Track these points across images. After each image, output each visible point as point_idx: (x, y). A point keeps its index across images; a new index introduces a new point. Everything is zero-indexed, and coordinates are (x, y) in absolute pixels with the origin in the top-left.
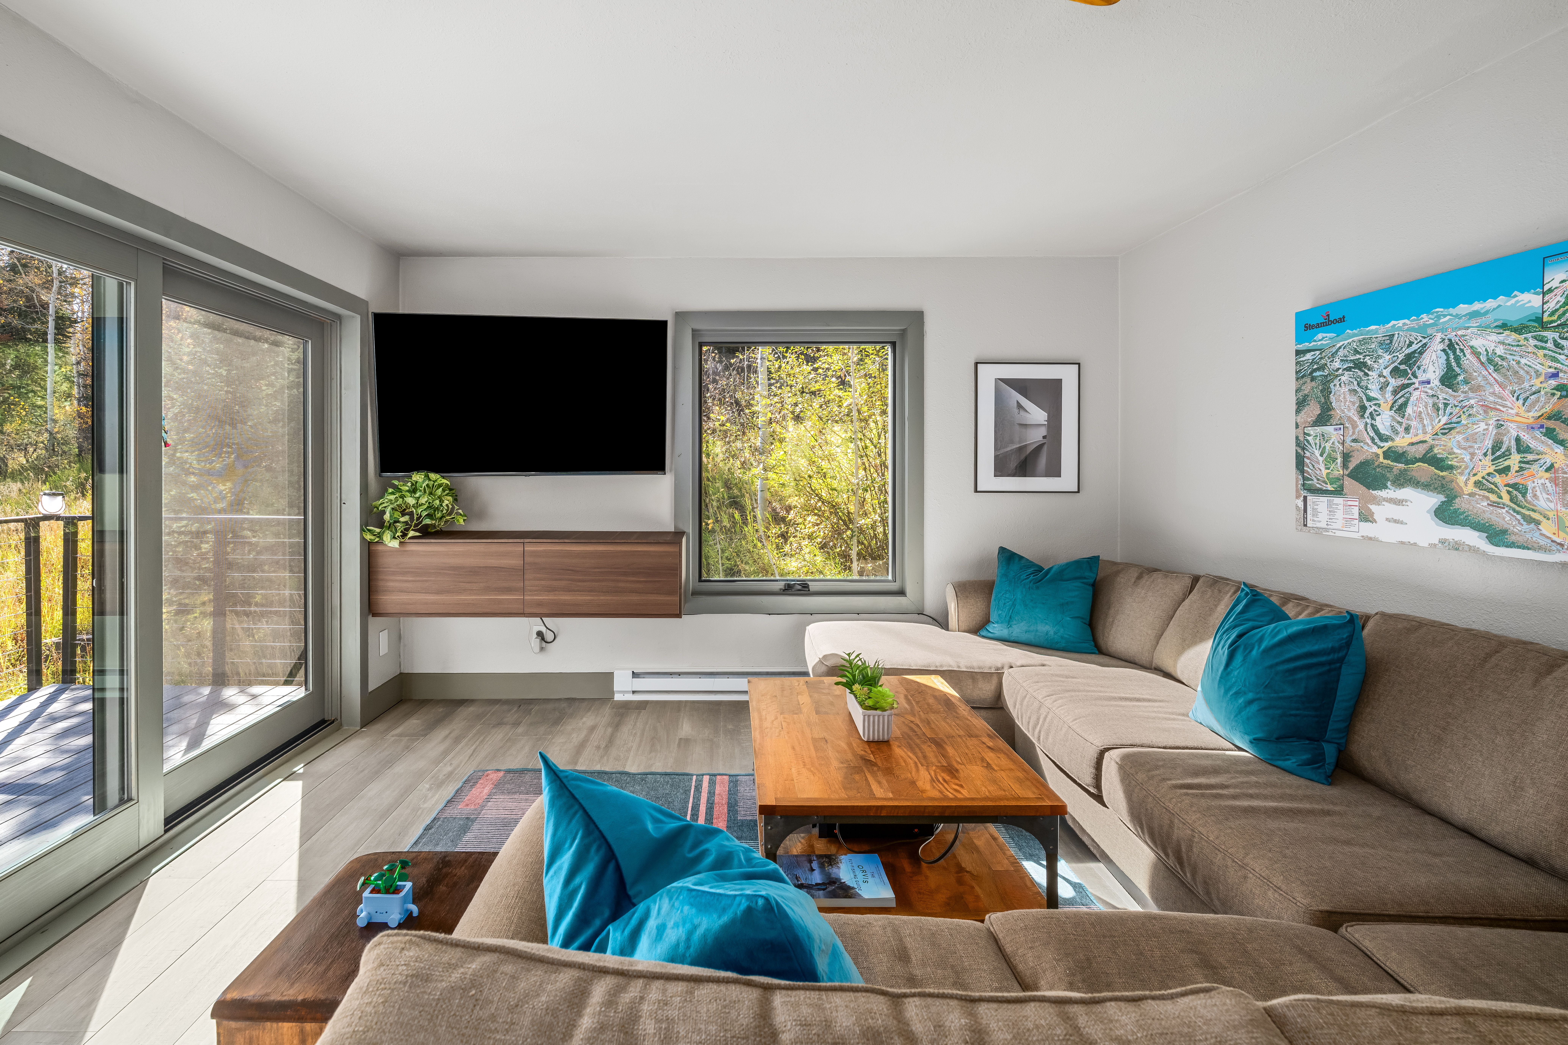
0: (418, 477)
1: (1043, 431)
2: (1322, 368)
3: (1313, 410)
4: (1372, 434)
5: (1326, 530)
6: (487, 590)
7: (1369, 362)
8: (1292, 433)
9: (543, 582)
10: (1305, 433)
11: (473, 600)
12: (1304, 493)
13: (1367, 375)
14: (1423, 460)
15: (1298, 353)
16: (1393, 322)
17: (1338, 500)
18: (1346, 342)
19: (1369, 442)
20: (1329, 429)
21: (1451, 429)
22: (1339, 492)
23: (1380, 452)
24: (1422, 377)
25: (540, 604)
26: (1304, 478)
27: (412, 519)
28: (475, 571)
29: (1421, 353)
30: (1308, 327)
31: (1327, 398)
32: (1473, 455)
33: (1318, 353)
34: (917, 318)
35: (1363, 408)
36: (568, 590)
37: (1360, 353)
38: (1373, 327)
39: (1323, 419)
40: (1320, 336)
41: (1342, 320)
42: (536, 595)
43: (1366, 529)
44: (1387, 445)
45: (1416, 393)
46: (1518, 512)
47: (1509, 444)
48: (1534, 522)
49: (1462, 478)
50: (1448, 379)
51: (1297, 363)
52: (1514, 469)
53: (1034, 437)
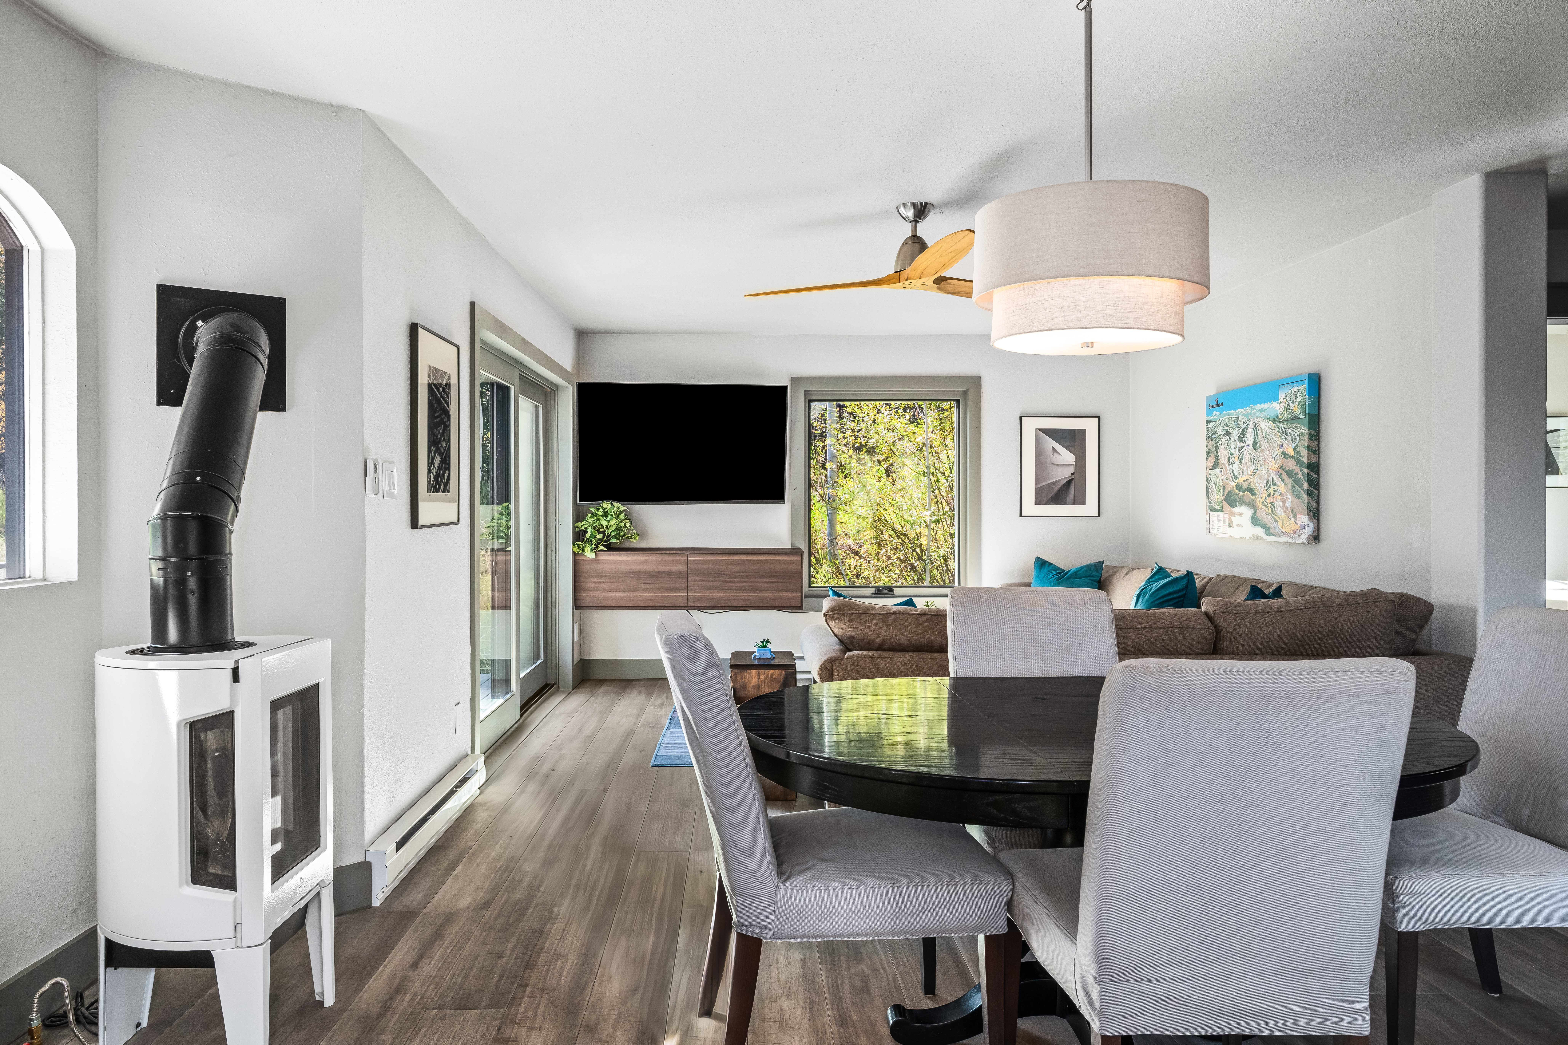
0: (606, 505)
1: (1072, 469)
2: (1215, 433)
3: (1212, 459)
4: (1232, 475)
5: (1216, 534)
6: (661, 589)
7: (1231, 432)
8: (1204, 473)
9: (701, 583)
10: (1210, 474)
11: (649, 596)
12: (1209, 511)
13: (1230, 439)
14: (1247, 490)
15: (1208, 422)
16: (1239, 410)
17: (1221, 515)
18: (1223, 419)
19: (1231, 480)
20: (1218, 471)
21: (1255, 473)
22: (1221, 510)
23: (1234, 485)
24: (1247, 443)
25: (700, 599)
26: (1210, 502)
27: (604, 537)
28: (651, 575)
29: (1247, 429)
30: (1211, 407)
31: (1217, 452)
32: (1261, 487)
33: (1214, 423)
34: (976, 381)
35: (1229, 459)
36: (721, 589)
37: (1228, 426)
38: (1232, 411)
39: (1215, 466)
40: (1215, 413)
41: (1221, 405)
42: (698, 593)
43: (1231, 532)
44: (1236, 481)
45: (1245, 452)
46: (1273, 517)
47: (1270, 481)
48: (1276, 521)
49: (1258, 500)
50: (1255, 444)
51: (1207, 429)
52: (1272, 494)
53: (1063, 474)
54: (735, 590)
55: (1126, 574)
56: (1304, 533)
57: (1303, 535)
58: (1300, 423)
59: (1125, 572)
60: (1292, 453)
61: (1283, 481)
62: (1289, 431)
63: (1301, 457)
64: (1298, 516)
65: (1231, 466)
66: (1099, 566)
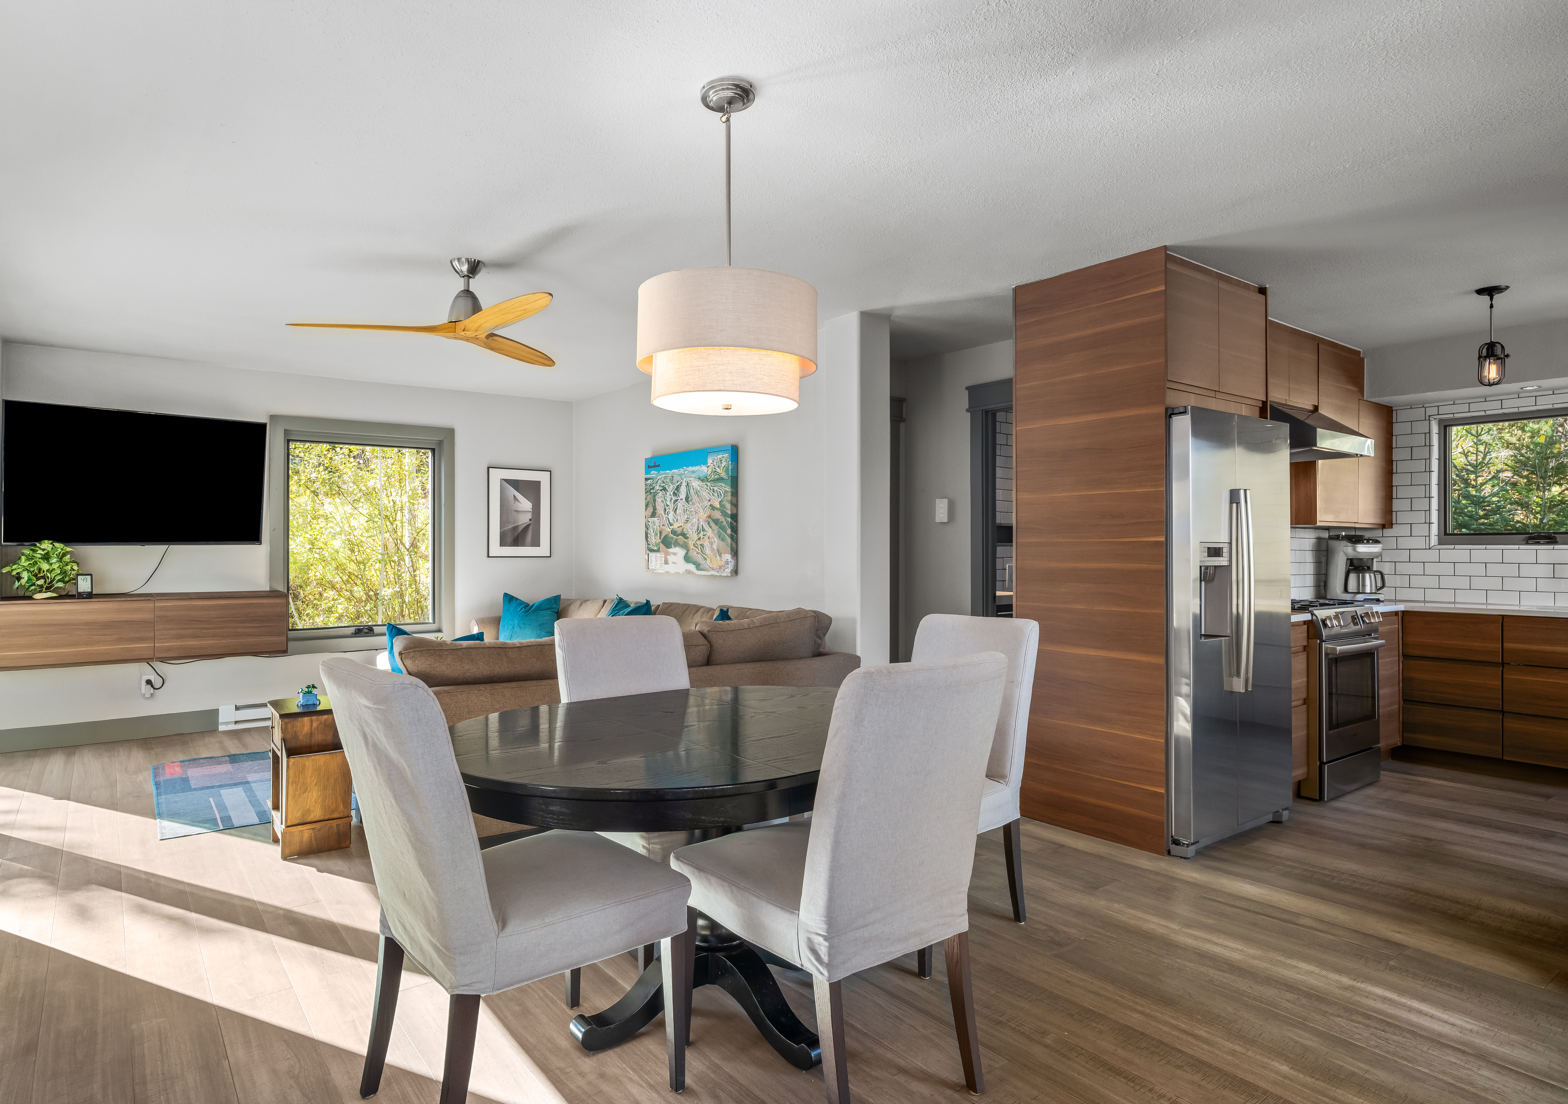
0: (46, 545)
1: (529, 515)
2: (653, 488)
3: (651, 509)
4: (668, 522)
5: (655, 570)
6: (121, 640)
7: (667, 488)
8: (643, 521)
9: (171, 632)
10: (648, 521)
11: (106, 649)
12: (648, 552)
13: (666, 493)
14: (681, 534)
15: (647, 479)
16: (673, 470)
17: (658, 554)
18: (660, 477)
19: (667, 526)
20: (655, 519)
21: (688, 521)
22: (658, 551)
23: (670, 530)
24: (681, 498)
25: (169, 649)
26: (648, 544)
27: (45, 582)
28: (108, 626)
29: (680, 486)
30: (649, 467)
31: (655, 504)
32: (693, 532)
33: (652, 480)
34: (449, 432)
35: (665, 509)
36: (195, 637)
37: (665, 483)
38: (668, 471)
39: (653, 515)
40: (653, 472)
41: (659, 466)
42: (166, 642)
43: (667, 567)
44: (671, 527)
45: (679, 504)
46: (702, 556)
47: (700, 527)
48: (705, 559)
49: (690, 542)
50: (687, 499)
51: (646, 484)
52: (702, 538)
53: (524, 519)
54: (212, 637)
55: (580, 605)
56: (728, 568)
57: (727, 569)
58: (724, 483)
59: (579, 604)
60: (718, 506)
61: (711, 527)
62: (715, 488)
63: (725, 509)
64: (723, 555)
65: (667, 516)
66: (557, 599)
